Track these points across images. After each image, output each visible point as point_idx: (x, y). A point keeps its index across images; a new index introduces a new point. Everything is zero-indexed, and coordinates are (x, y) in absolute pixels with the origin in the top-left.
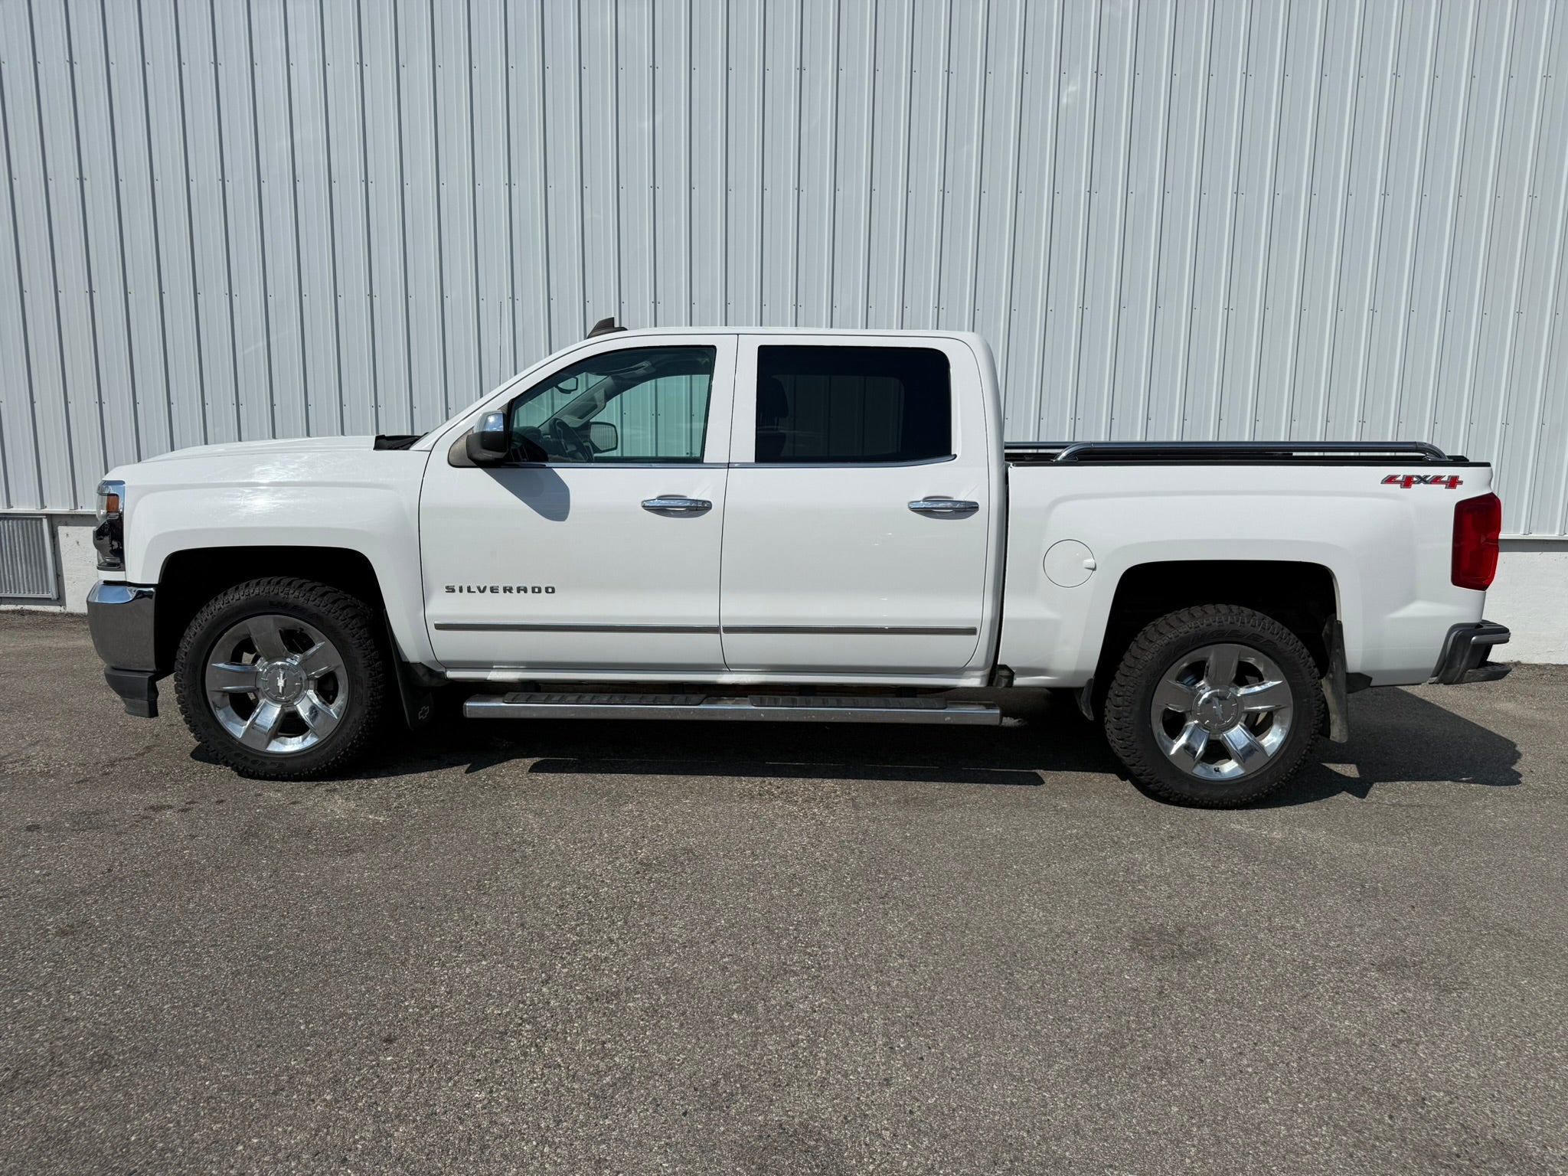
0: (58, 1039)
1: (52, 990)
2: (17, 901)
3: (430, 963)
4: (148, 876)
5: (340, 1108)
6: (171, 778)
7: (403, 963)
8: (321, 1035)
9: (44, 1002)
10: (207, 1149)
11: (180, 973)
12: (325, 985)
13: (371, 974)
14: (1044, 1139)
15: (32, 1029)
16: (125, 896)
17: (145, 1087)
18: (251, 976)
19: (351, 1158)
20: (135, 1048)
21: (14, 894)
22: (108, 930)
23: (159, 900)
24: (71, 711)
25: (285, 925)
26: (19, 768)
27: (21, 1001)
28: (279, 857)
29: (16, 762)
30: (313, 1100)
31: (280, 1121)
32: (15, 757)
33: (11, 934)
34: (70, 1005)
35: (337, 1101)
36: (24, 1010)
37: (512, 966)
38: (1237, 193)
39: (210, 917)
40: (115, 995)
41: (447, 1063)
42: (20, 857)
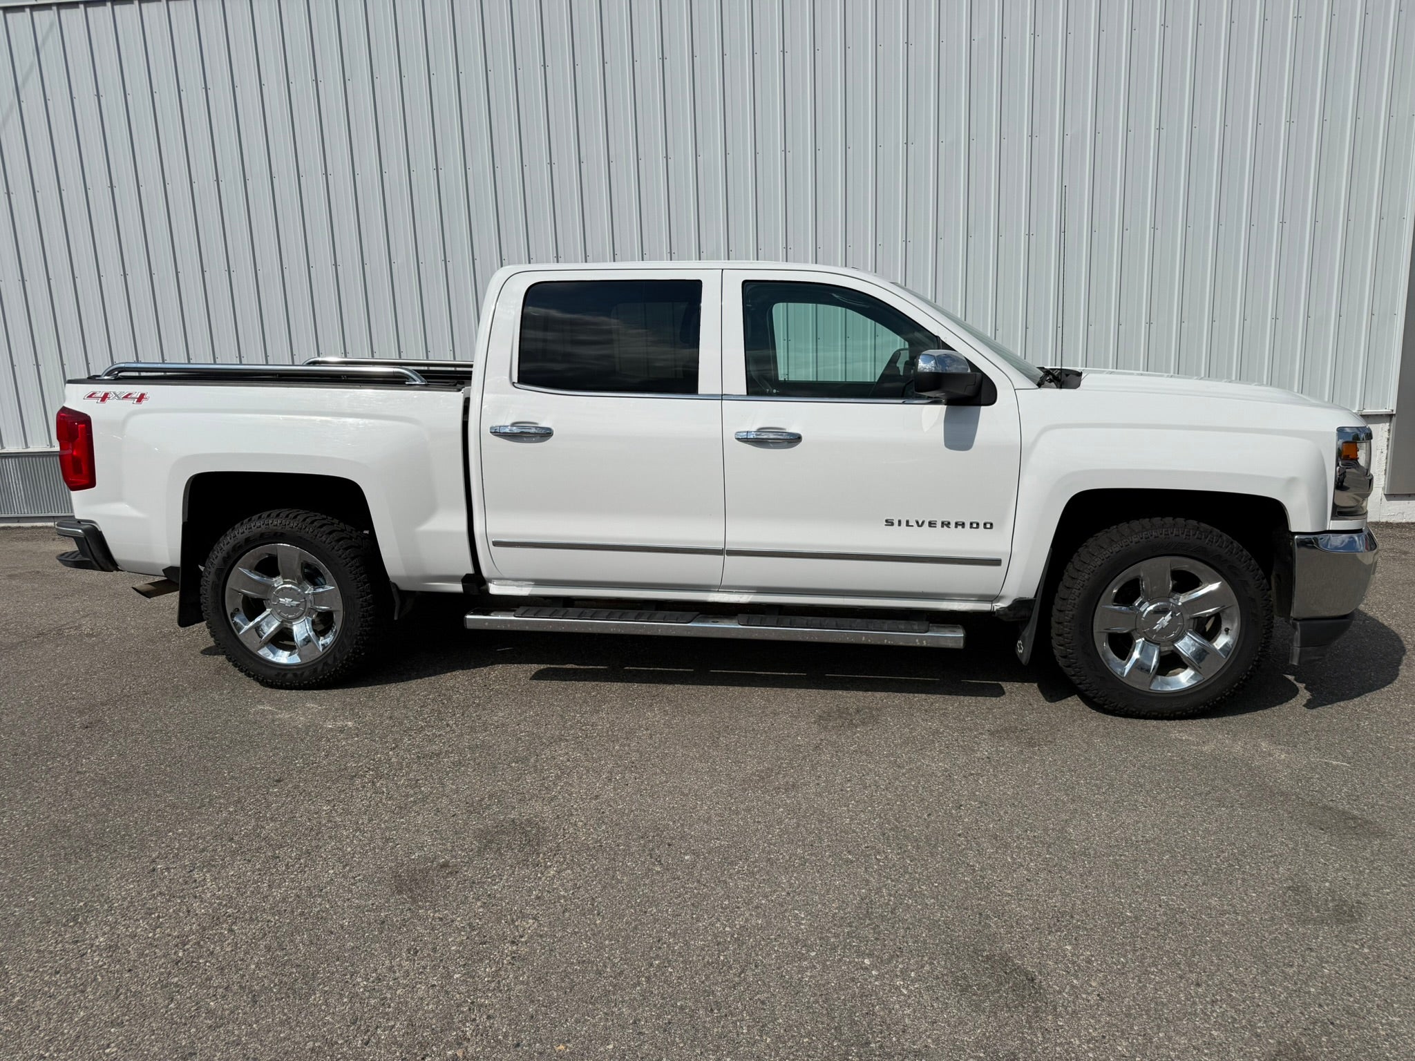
0: (71, 782)
1: (72, 757)
2: (58, 710)
3: (320, 740)
4: (146, 694)
5: (237, 815)
6: (176, 636)
7: (302, 740)
8: (236, 779)
9: (67, 763)
10: (151, 835)
11: (154, 747)
12: (246, 753)
13: (279, 746)
14: (682, 825)
15: (57, 777)
16: (129, 706)
17: (120, 805)
18: (200, 748)
19: (236, 838)
20: (118, 786)
21: (57, 706)
22: (114, 725)
23: (151, 708)
24: (115, 594)
25: (230, 720)
26: (73, 632)
27: (52, 763)
28: (237, 682)
29: (71, 628)
30: (221, 811)
31: (199, 821)
32: (71, 625)
33: (51, 727)
34: (82, 765)
35: (236, 811)
36: (53, 768)
37: (374, 741)
38: (1031, 136)
39: (182, 716)
40: (111, 759)
41: (312, 792)
42: (64, 685)
